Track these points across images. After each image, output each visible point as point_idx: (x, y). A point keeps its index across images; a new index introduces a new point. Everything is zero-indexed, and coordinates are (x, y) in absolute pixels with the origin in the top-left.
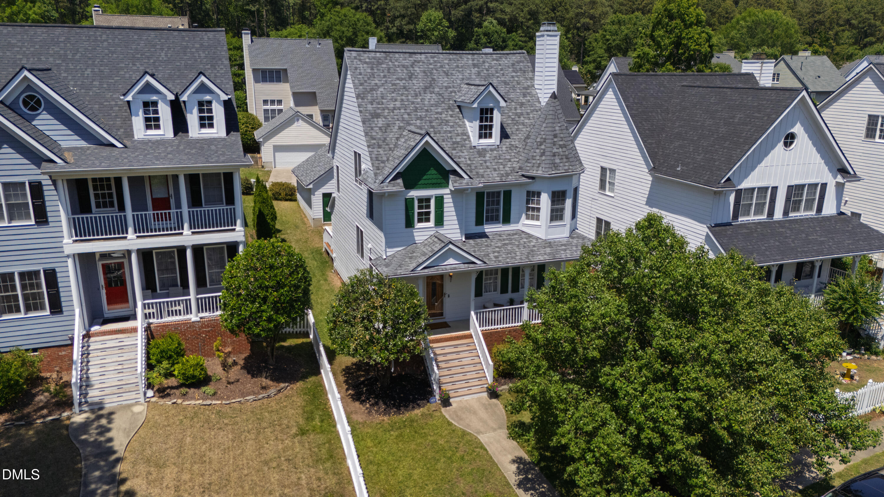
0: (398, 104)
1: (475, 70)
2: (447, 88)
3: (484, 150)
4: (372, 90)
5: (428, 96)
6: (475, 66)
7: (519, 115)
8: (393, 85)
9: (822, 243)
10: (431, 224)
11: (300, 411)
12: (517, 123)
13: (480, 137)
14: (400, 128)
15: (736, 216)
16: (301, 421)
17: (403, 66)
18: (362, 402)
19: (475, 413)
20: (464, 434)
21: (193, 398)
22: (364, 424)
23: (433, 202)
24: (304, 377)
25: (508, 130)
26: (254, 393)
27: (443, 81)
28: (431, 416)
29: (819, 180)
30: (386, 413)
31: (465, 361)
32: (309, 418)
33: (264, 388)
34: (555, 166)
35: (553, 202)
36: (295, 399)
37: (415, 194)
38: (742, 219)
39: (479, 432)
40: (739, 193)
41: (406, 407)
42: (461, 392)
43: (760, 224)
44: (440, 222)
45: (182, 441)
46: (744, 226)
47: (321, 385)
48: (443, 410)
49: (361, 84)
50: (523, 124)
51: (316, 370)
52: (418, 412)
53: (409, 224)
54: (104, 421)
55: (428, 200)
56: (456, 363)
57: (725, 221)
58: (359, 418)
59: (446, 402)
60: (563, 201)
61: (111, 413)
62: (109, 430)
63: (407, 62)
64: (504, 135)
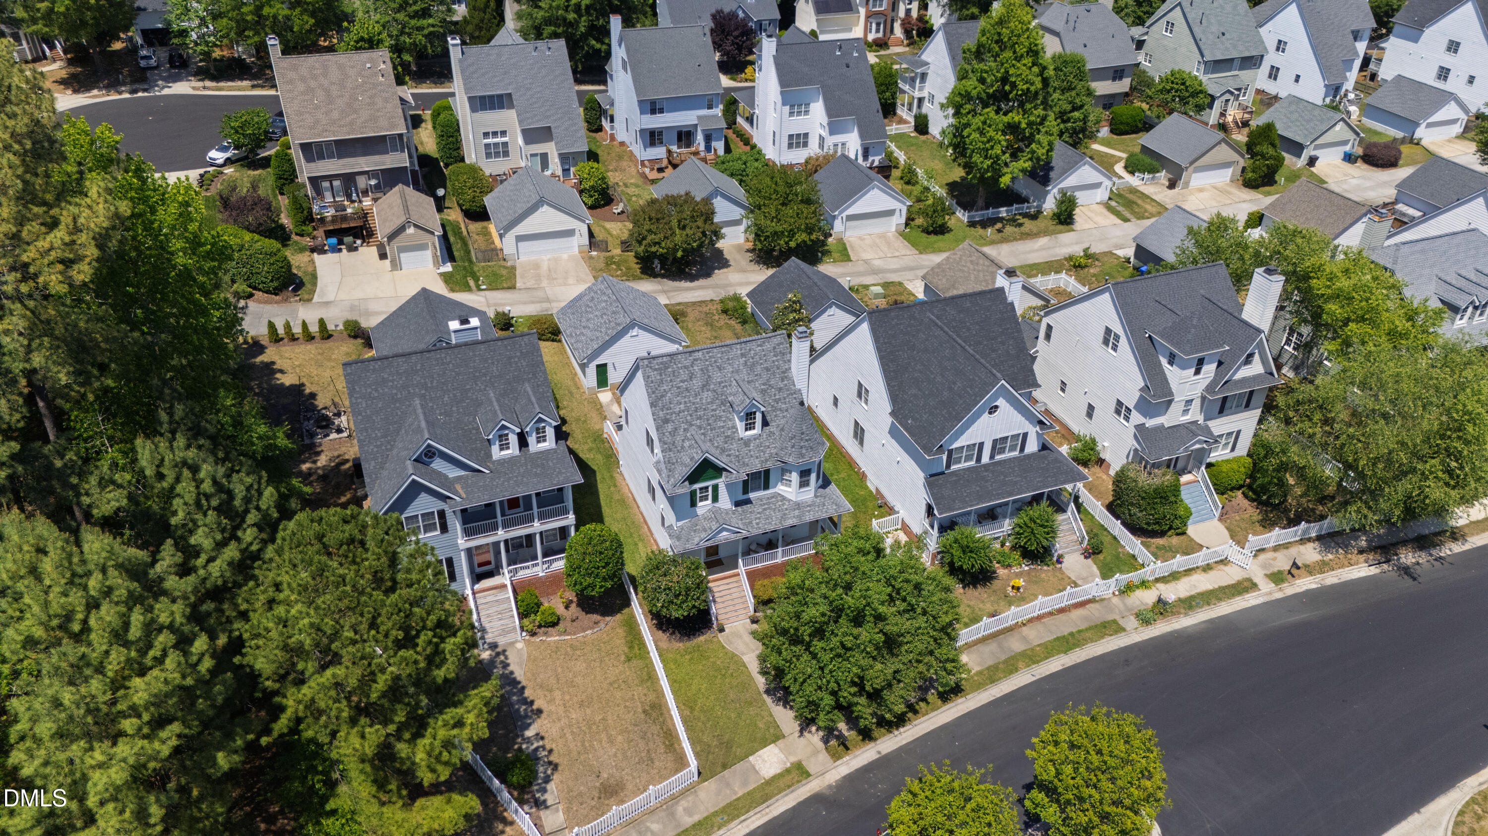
0: (682, 406)
1: (742, 360)
2: (720, 383)
3: (749, 440)
4: (662, 396)
5: (705, 394)
6: (742, 355)
7: (777, 401)
8: (678, 388)
9: (1016, 483)
10: (709, 502)
11: (623, 641)
12: (775, 409)
13: (746, 430)
14: (685, 430)
15: (948, 466)
16: (626, 650)
17: (685, 367)
18: (664, 631)
19: (741, 637)
20: (734, 655)
21: (552, 636)
22: (667, 650)
23: (710, 489)
24: (619, 610)
25: (768, 418)
26: (591, 628)
27: (717, 376)
28: (711, 641)
29: (1021, 431)
30: (681, 640)
31: (734, 596)
32: (631, 648)
33: (596, 623)
34: (802, 455)
35: (801, 477)
36: (618, 630)
37: (697, 486)
38: (954, 467)
39: (743, 654)
40: (950, 452)
41: (694, 635)
42: (732, 620)
43: (969, 469)
44: (715, 499)
45: (556, 671)
46: (955, 473)
47: (632, 616)
48: (719, 635)
49: (654, 392)
50: (780, 410)
51: (627, 603)
52: (702, 638)
53: (693, 504)
54: (502, 658)
55: (707, 488)
56: (729, 597)
57: (939, 471)
58: (664, 645)
59: (722, 630)
60: (809, 475)
61: (504, 651)
62: (508, 665)
63: (687, 363)
64: (765, 423)
